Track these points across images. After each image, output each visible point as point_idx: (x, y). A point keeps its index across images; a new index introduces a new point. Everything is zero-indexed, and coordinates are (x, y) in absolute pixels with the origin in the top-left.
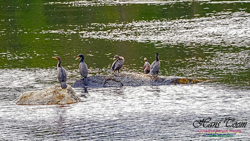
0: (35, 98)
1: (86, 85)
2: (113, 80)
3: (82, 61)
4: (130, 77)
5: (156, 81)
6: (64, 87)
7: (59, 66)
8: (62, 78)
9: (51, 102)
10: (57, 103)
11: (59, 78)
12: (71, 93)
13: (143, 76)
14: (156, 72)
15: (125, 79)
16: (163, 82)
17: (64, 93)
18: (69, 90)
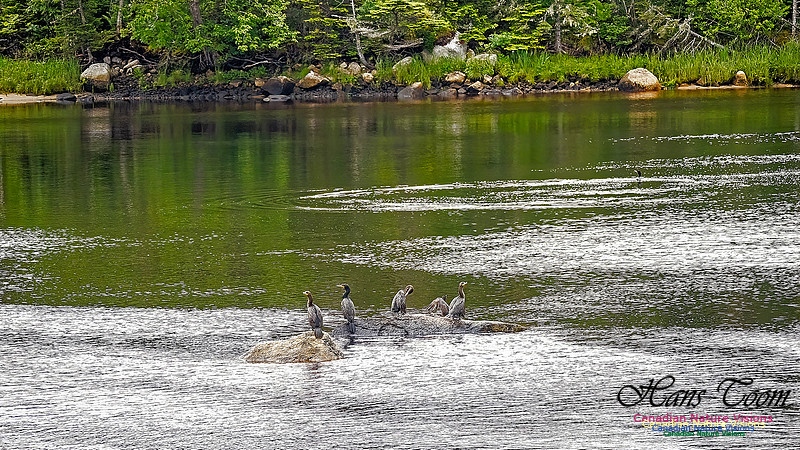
0: (275, 353)
1: (353, 333)
2: (393, 325)
3: (346, 296)
4: (419, 321)
5: (458, 327)
6: (319, 336)
7: (311, 305)
8: (316, 323)
9: (299, 358)
10: (308, 360)
11: (311, 321)
12: (330, 345)
13: (439, 320)
14: (460, 314)
15: (412, 324)
16: (469, 329)
17: (319, 344)
18: (326, 341)
